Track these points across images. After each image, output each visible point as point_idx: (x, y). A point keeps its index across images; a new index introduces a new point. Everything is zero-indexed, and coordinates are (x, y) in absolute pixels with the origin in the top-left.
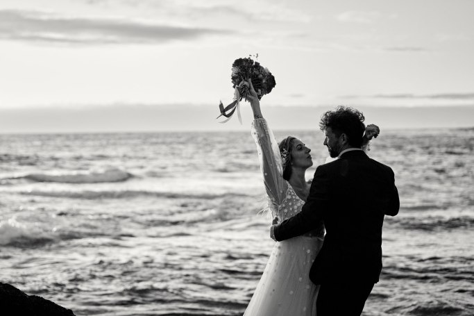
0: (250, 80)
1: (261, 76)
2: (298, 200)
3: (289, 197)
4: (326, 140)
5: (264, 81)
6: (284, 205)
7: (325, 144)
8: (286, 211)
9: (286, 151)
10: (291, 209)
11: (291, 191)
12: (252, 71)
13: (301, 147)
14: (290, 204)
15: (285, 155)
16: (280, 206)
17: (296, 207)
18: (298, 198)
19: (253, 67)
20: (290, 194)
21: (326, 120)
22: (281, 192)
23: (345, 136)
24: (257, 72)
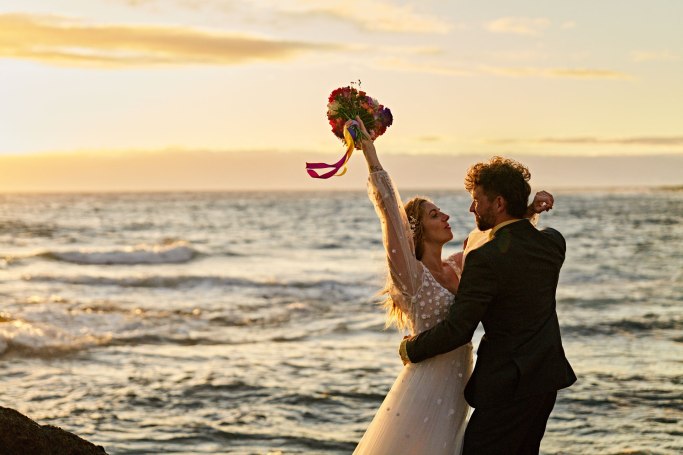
0: (358, 117)
1: (370, 111)
2: (438, 288)
3: (426, 284)
4: (474, 204)
5: (376, 118)
6: (419, 296)
7: (472, 210)
8: (422, 304)
9: (414, 220)
10: (430, 301)
11: (428, 275)
12: (358, 104)
13: (436, 213)
14: (429, 294)
15: (414, 226)
16: (414, 298)
17: (437, 298)
18: (438, 285)
19: (358, 99)
20: (428, 280)
21: (475, 176)
22: (416, 276)
23: (502, 200)
24: (365, 106)
